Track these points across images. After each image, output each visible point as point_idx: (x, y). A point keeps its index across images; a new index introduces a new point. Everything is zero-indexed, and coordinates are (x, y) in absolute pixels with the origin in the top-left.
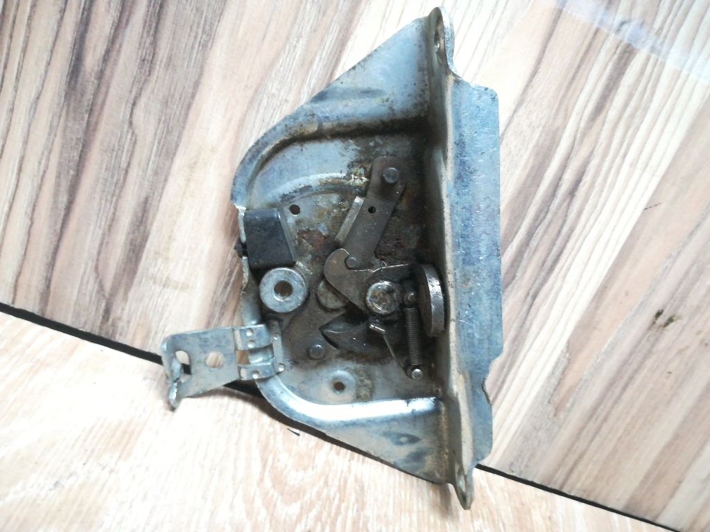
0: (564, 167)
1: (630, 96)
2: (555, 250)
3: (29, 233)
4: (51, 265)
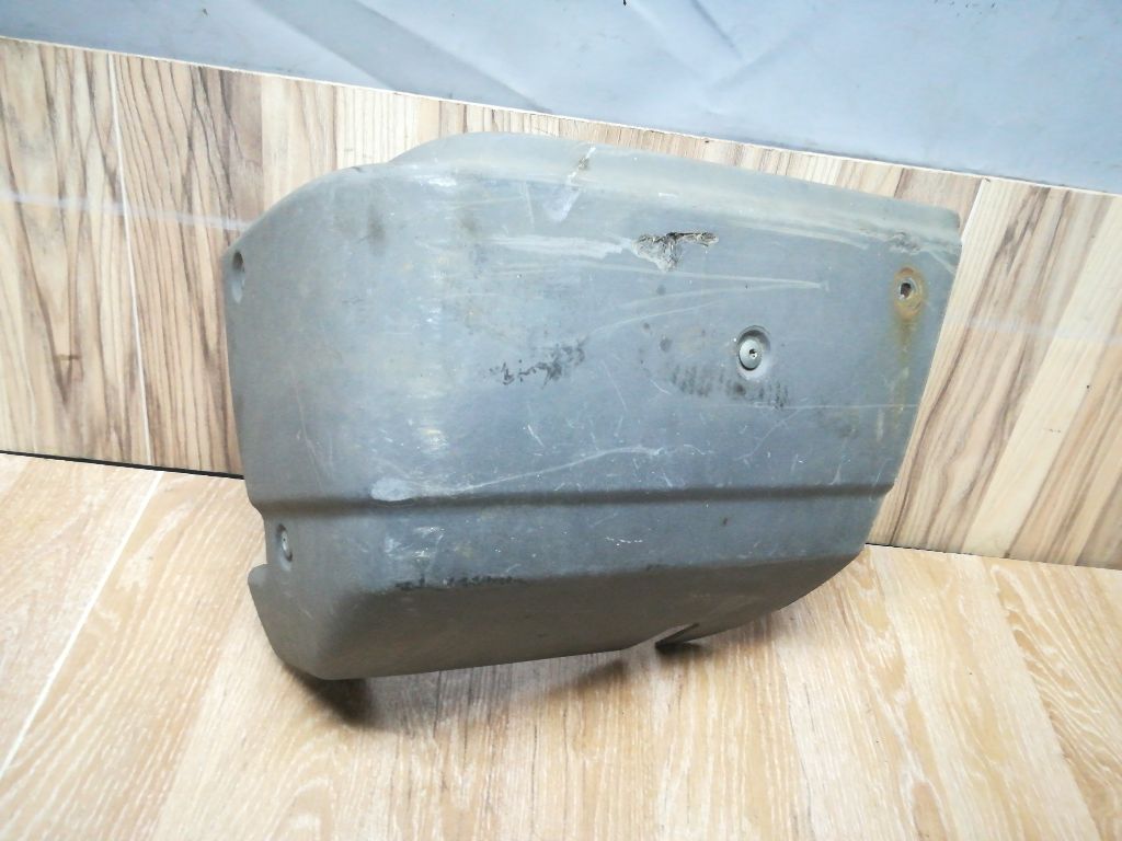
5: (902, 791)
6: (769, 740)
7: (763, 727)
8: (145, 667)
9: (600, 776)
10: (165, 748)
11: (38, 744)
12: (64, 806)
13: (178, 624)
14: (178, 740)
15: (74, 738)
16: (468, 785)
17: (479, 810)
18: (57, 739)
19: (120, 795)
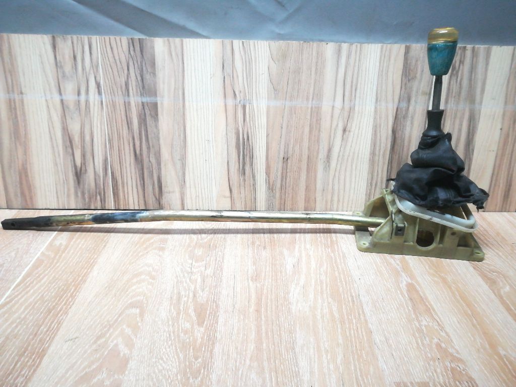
0: (243, 135)
1: (250, 115)
2: (251, 153)
3: (138, 192)
4: (144, 197)
5: (401, 286)
6: (339, 273)
7: (336, 269)
8: (64, 268)
9: (264, 289)
10: (71, 292)
11: (16, 294)
12: (26, 312)
13: (78, 254)
14: (78, 288)
15: (32, 291)
16: (205, 295)
17: (210, 303)
18: (25, 291)
19: (51, 307)
